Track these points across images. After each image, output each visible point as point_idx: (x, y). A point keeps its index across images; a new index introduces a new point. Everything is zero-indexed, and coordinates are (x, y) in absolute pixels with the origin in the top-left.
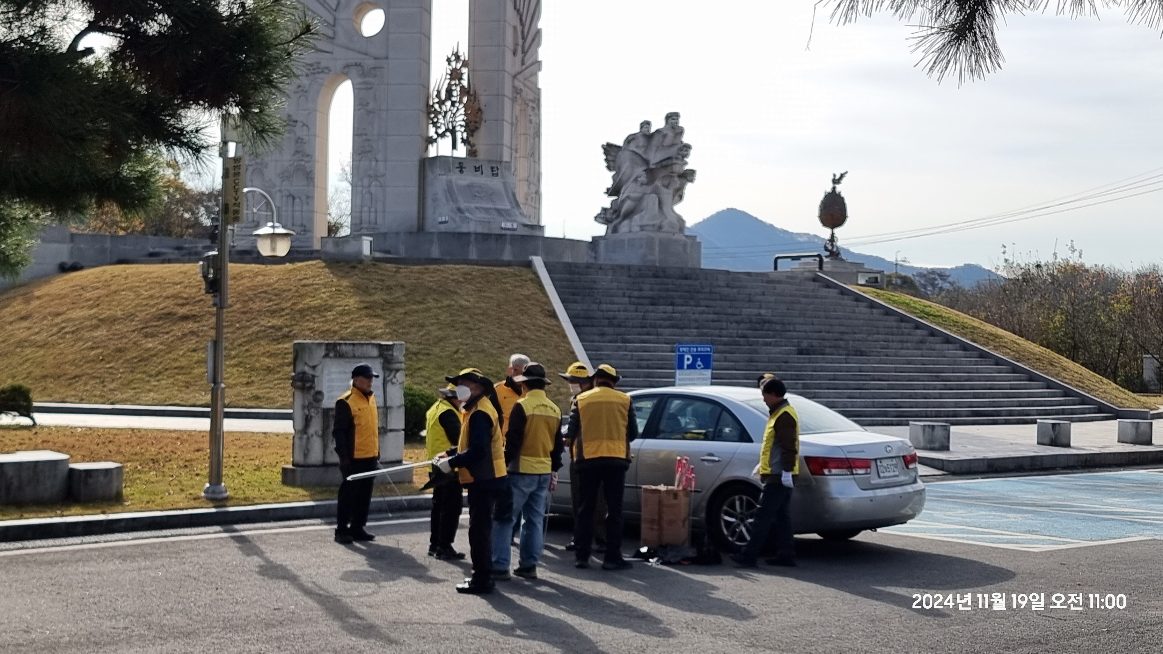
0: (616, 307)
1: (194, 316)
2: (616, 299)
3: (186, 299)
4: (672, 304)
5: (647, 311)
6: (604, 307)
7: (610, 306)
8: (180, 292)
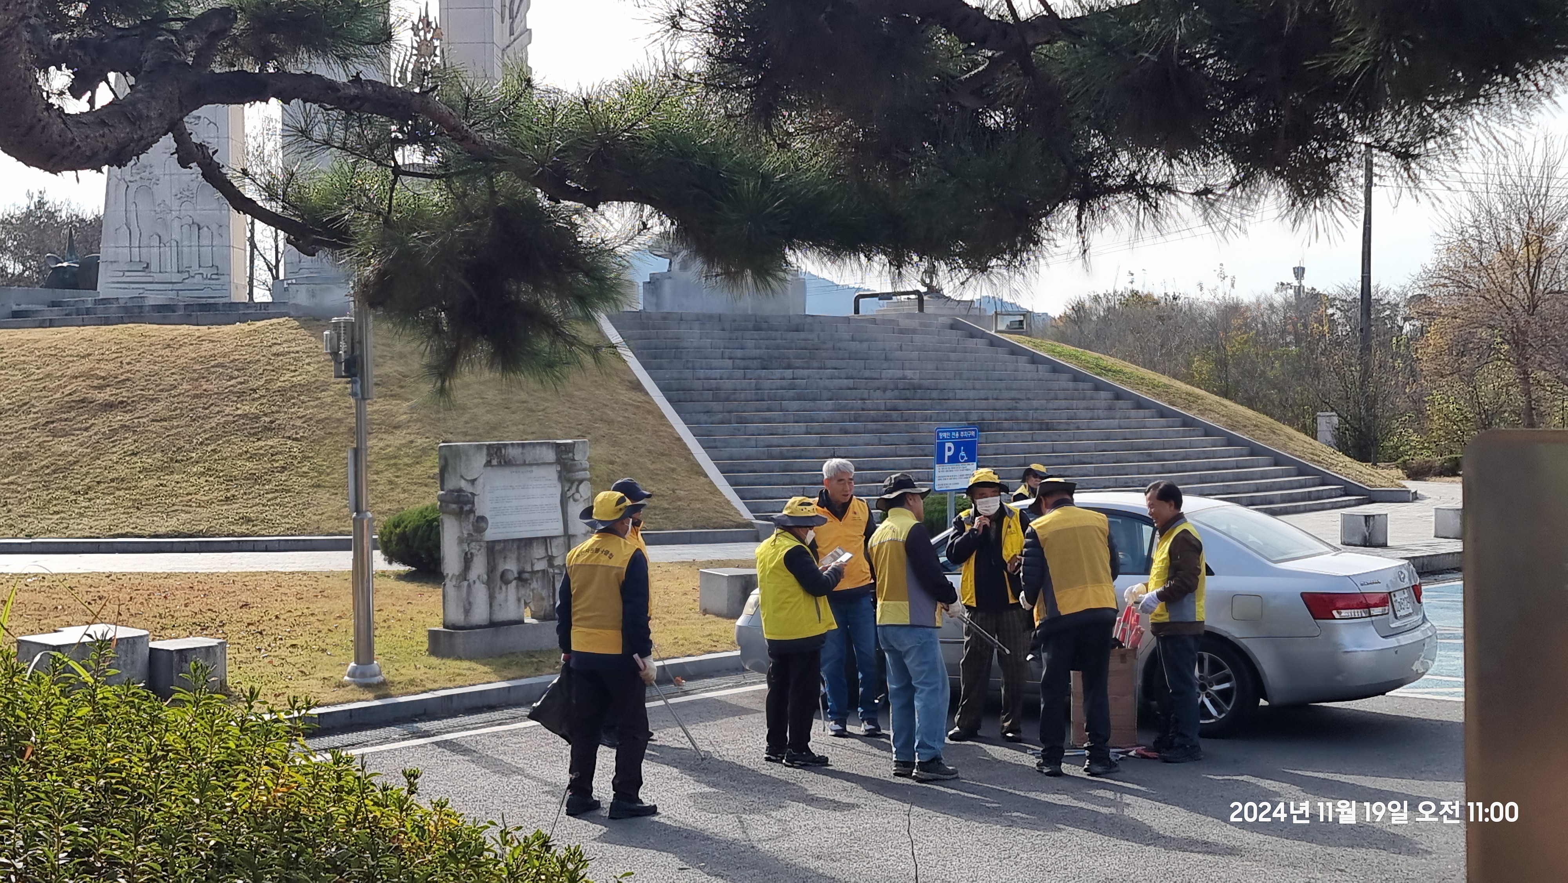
0: (717, 373)
1: (122, 402)
2: (715, 363)
3: (104, 378)
4: (789, 367)
5: (759, 378)
6: (701, 373)
7: (710, 373)
8: (92, 369)
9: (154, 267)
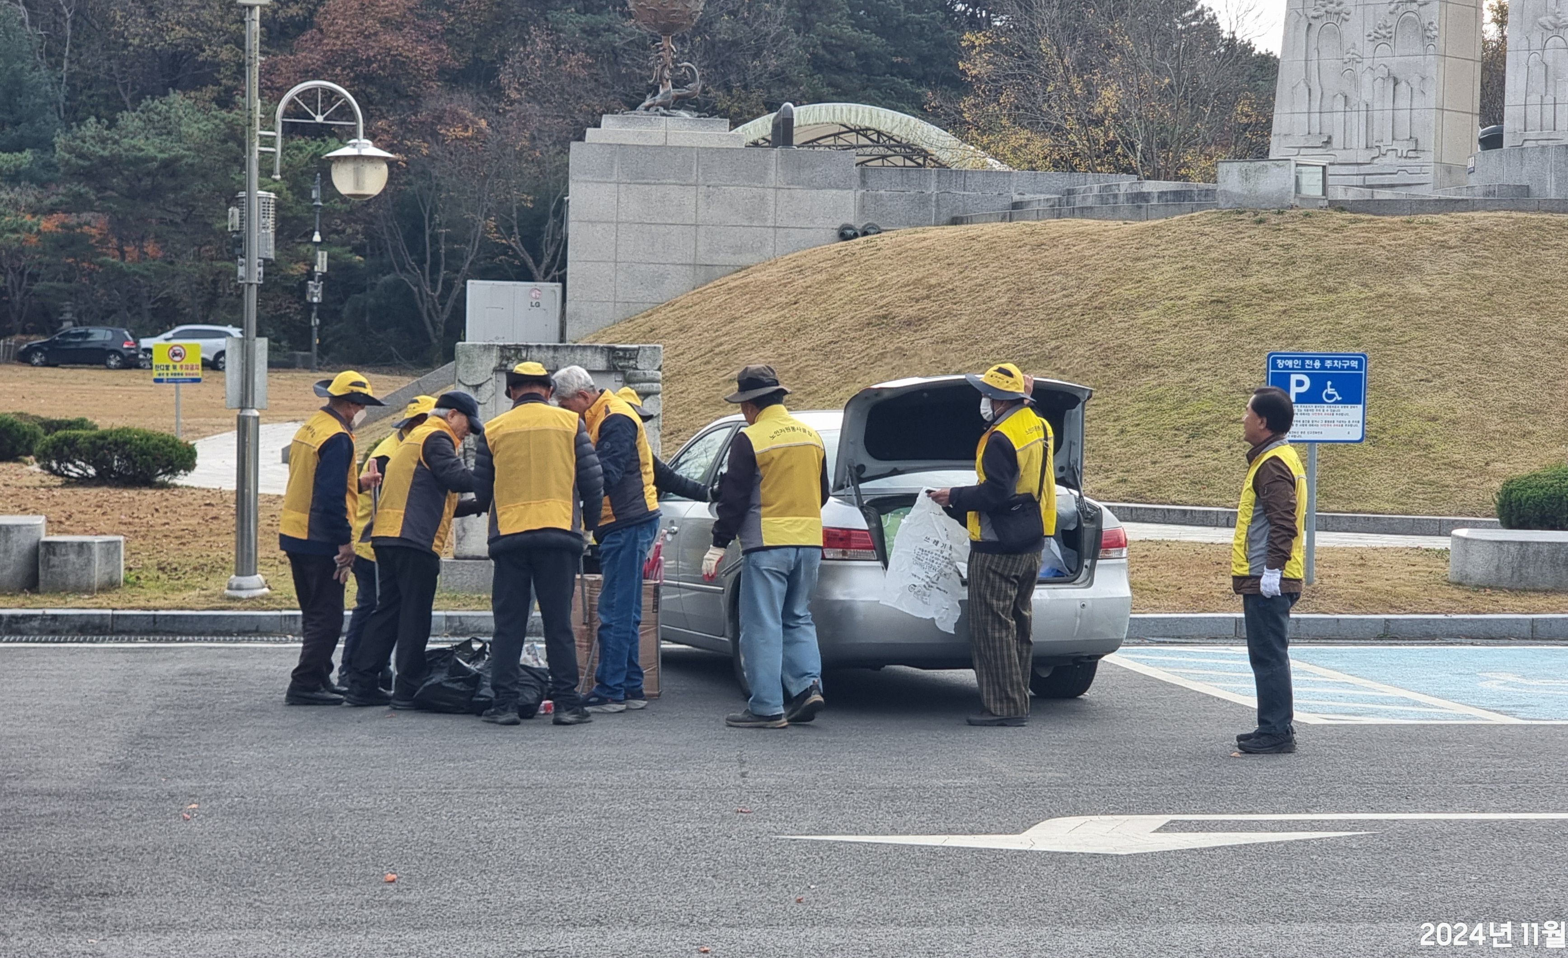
9: (1337, 141)
